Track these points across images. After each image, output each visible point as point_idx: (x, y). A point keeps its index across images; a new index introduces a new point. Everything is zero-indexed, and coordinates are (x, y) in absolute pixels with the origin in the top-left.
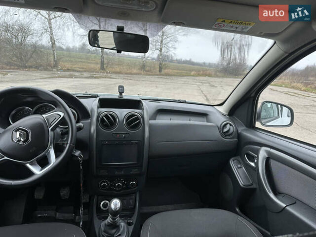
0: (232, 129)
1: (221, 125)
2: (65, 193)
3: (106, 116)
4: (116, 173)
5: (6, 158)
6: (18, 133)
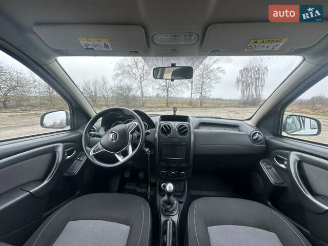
0: (261, 137)
1: (251, 133)
2: (141, 175)
3: (165, 126)
4: (171, 165)
5: (104, 150)
6: (111, 134)
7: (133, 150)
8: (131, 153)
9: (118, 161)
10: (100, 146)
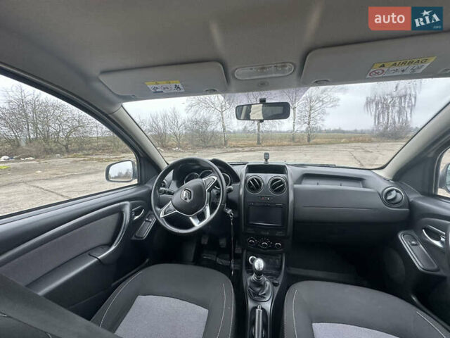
0: (400, 197)
2: (223, 242)
3: (253, 180)
4: (263, 233)
5: (176, 211)
6: (185, 192)
7: (211, 213)
9: (192, 226)
10: (172, 207)
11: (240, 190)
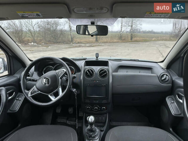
0: (167, 78)
1: (160, 75)
2: (71, 110)
3: (88, 70)
4: (94, 102)
5: (39, 92)
6: (45, 80)
7: (63, 92)
8: (61, 94)
9: (51, 100)
10: (36, 89)
11: (81, 76)
